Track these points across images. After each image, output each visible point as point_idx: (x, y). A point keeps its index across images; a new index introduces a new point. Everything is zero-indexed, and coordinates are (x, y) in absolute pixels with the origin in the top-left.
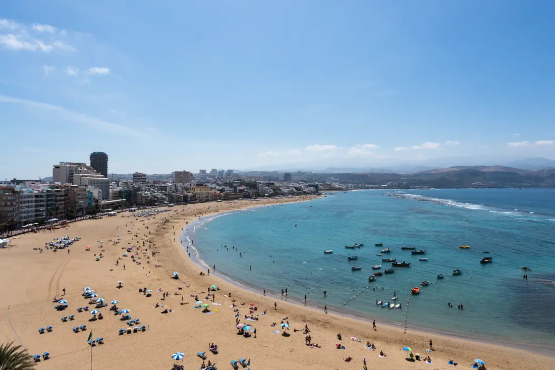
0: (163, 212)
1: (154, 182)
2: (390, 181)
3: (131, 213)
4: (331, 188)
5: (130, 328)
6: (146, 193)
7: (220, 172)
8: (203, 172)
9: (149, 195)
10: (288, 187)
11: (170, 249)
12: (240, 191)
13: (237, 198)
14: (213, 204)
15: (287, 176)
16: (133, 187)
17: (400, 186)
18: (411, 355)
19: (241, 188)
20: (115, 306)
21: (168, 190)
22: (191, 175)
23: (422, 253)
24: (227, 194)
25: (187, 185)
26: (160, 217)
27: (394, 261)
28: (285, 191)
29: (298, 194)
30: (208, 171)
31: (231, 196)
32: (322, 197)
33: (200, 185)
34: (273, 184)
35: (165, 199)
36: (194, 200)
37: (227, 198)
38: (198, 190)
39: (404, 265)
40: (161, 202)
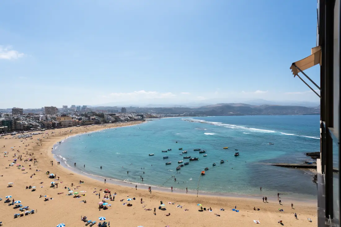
0: (37, 135)
1: (29, 114)
2: (186, 112)
3: (12, 136)
4: (151, 117)
5: (23, 213)
6: (23, 122)
7: (77, 107)
8: (66, 107)
9: (26, 123)
10: (124, 117)
11: (46, 159)
12: (92, 119)
13: (91, 124)
14: (74, 128)
15: (124, 110)
16: (13, 118)
17: (191, 115)
18: (202, 208)
19: (93, 117)
20: (8, 200)
21: (40, 120)
22: (57, 109)
23: (204, 152)
24: (83, 121)
25: (54, 116)
26: (35, 138)
27: (190, 157)
28: (122, 119)
29: (131, 121)
30: (69, 107)
31: (86, 123)
32: (144, 123)
33: (64, 115)
34: (115, 115)
35: (38, 126)
36: (60, 126)
37: (83, 124)
38: (62, 119)
39: (196, 159)
40: (35, 128)
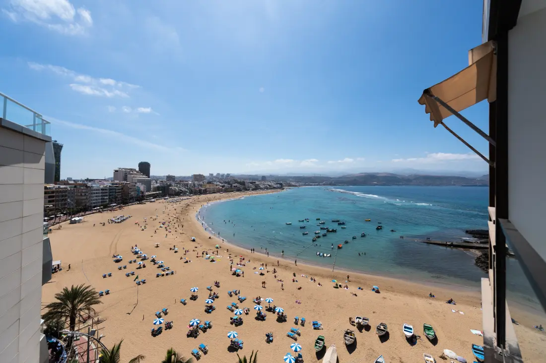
0: (185, 200)
1: (180, 181)
2: (325, 181)
3: (165, 201)
4: (290, 185)
5: (163, 273)
6: (175, 188)
7: (222, 175)
8: (212, 175)
9: (177, 189)
10: (264, 185)
11: (190, 223)
12: (234, 186)
13: (232, 191)
14: (217, 195)
15: (264, 178)
16: (167, 184)
17: (331, 184)
18: (337, 285)
19: (235, 185)
20: (154, 259)
21: (189, 186)
22: (204, 177)
23: (343, 224)
24: (226, 188)
25: (201, 183)
26: (183, 202)
27: (327, 229)
28: (261, 186)
29: (271, 189)
30: (215, 175)
31: (229, 190)
32: (285, 190)
33: (209, 183)
34: (255, 183)
35: (187, 192)
36: (205, 192)
37: (226, 191)
38: (208, 186)
39: (334, 231)
40: (184, 193)
